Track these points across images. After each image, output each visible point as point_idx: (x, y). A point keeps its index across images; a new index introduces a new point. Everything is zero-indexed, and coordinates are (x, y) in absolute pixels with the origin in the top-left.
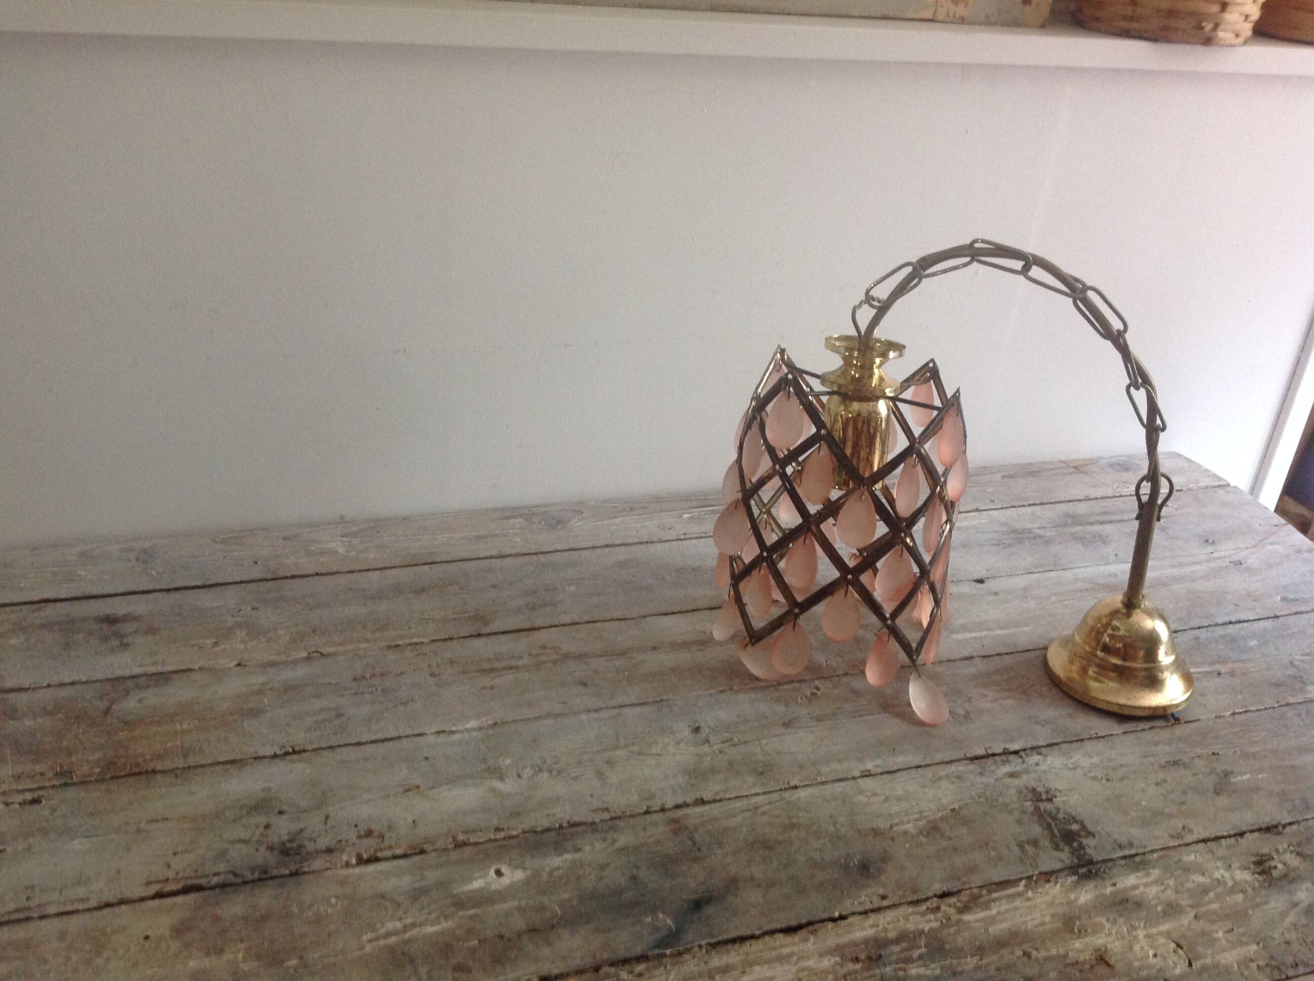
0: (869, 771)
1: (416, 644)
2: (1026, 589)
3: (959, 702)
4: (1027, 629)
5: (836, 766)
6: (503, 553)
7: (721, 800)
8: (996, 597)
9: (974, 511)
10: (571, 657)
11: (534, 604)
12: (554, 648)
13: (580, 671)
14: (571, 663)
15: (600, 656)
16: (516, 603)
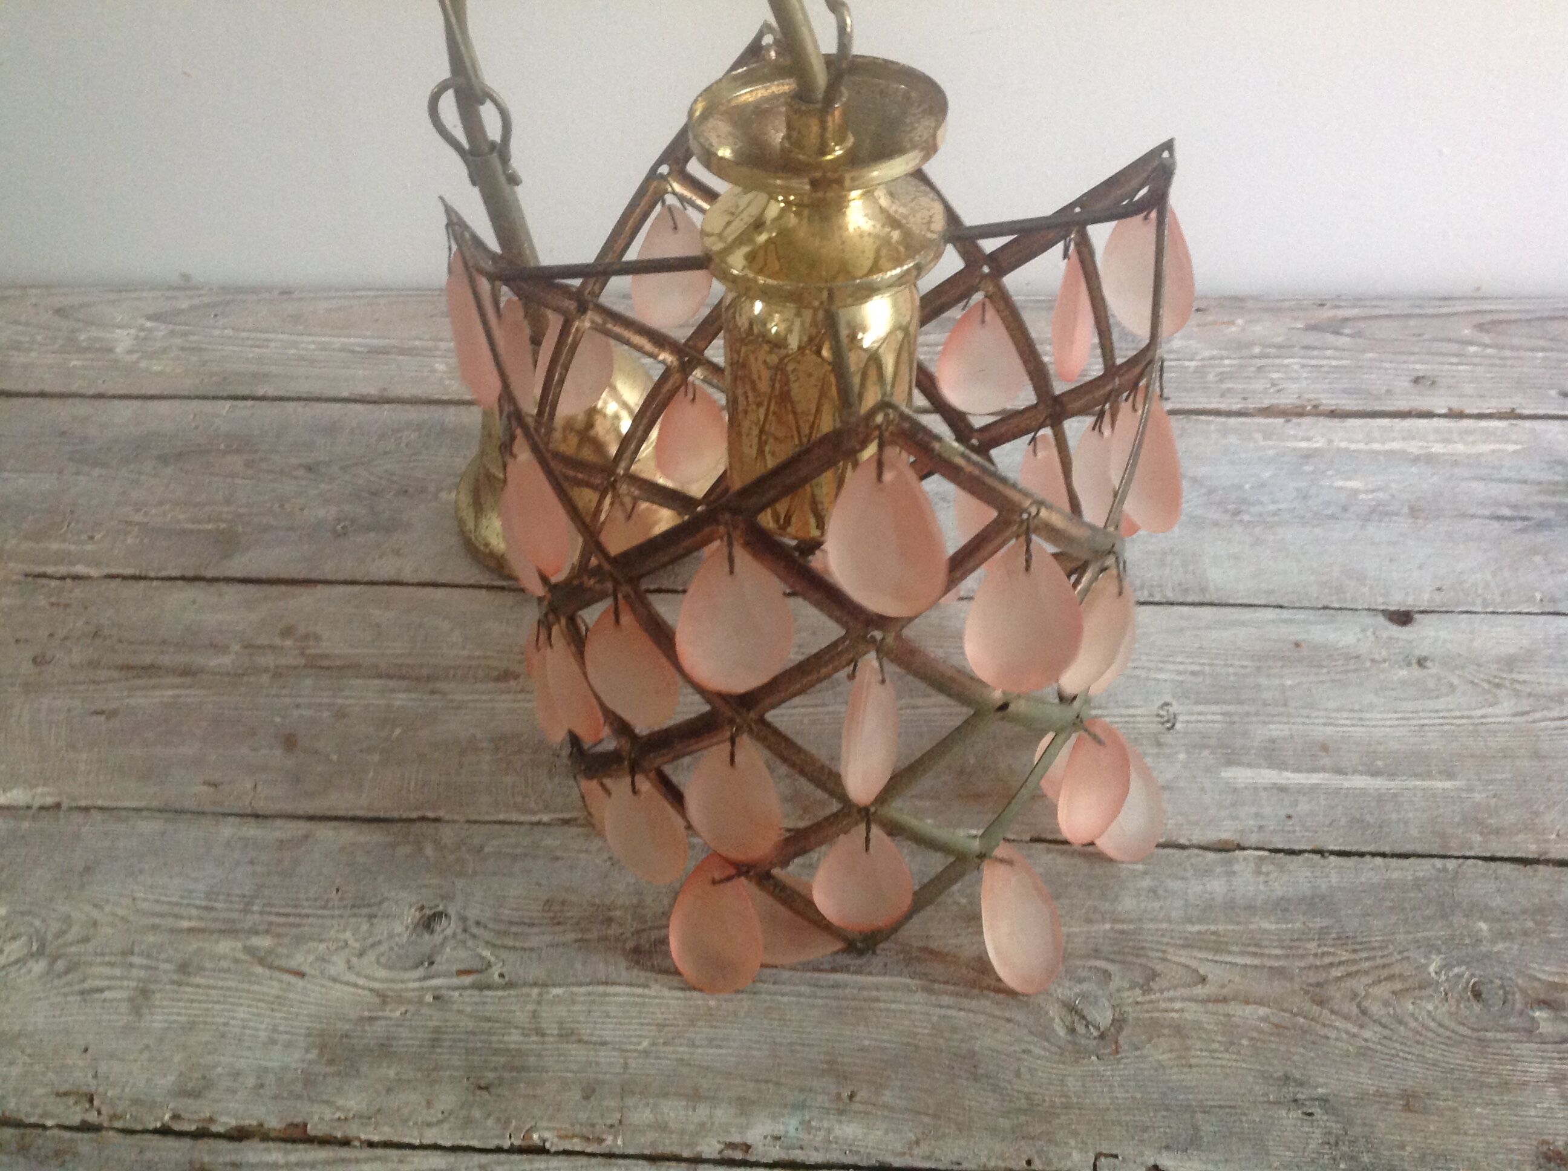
0: (747, 1147)
1: (76, 578)
2: (1510, 663)
3: (1116, 982)
4: (1449, 784)
5: (674, 1111)
6: (392, 393)
7: (346, 1143)
8: (1417, 672)
9: (1501, 416)
10: (321, 667)
11: (353, 521)
12: (306, 637)
13: (310, 706)
14: (309, 682)
15: (380, 676)
16: (321, 513)
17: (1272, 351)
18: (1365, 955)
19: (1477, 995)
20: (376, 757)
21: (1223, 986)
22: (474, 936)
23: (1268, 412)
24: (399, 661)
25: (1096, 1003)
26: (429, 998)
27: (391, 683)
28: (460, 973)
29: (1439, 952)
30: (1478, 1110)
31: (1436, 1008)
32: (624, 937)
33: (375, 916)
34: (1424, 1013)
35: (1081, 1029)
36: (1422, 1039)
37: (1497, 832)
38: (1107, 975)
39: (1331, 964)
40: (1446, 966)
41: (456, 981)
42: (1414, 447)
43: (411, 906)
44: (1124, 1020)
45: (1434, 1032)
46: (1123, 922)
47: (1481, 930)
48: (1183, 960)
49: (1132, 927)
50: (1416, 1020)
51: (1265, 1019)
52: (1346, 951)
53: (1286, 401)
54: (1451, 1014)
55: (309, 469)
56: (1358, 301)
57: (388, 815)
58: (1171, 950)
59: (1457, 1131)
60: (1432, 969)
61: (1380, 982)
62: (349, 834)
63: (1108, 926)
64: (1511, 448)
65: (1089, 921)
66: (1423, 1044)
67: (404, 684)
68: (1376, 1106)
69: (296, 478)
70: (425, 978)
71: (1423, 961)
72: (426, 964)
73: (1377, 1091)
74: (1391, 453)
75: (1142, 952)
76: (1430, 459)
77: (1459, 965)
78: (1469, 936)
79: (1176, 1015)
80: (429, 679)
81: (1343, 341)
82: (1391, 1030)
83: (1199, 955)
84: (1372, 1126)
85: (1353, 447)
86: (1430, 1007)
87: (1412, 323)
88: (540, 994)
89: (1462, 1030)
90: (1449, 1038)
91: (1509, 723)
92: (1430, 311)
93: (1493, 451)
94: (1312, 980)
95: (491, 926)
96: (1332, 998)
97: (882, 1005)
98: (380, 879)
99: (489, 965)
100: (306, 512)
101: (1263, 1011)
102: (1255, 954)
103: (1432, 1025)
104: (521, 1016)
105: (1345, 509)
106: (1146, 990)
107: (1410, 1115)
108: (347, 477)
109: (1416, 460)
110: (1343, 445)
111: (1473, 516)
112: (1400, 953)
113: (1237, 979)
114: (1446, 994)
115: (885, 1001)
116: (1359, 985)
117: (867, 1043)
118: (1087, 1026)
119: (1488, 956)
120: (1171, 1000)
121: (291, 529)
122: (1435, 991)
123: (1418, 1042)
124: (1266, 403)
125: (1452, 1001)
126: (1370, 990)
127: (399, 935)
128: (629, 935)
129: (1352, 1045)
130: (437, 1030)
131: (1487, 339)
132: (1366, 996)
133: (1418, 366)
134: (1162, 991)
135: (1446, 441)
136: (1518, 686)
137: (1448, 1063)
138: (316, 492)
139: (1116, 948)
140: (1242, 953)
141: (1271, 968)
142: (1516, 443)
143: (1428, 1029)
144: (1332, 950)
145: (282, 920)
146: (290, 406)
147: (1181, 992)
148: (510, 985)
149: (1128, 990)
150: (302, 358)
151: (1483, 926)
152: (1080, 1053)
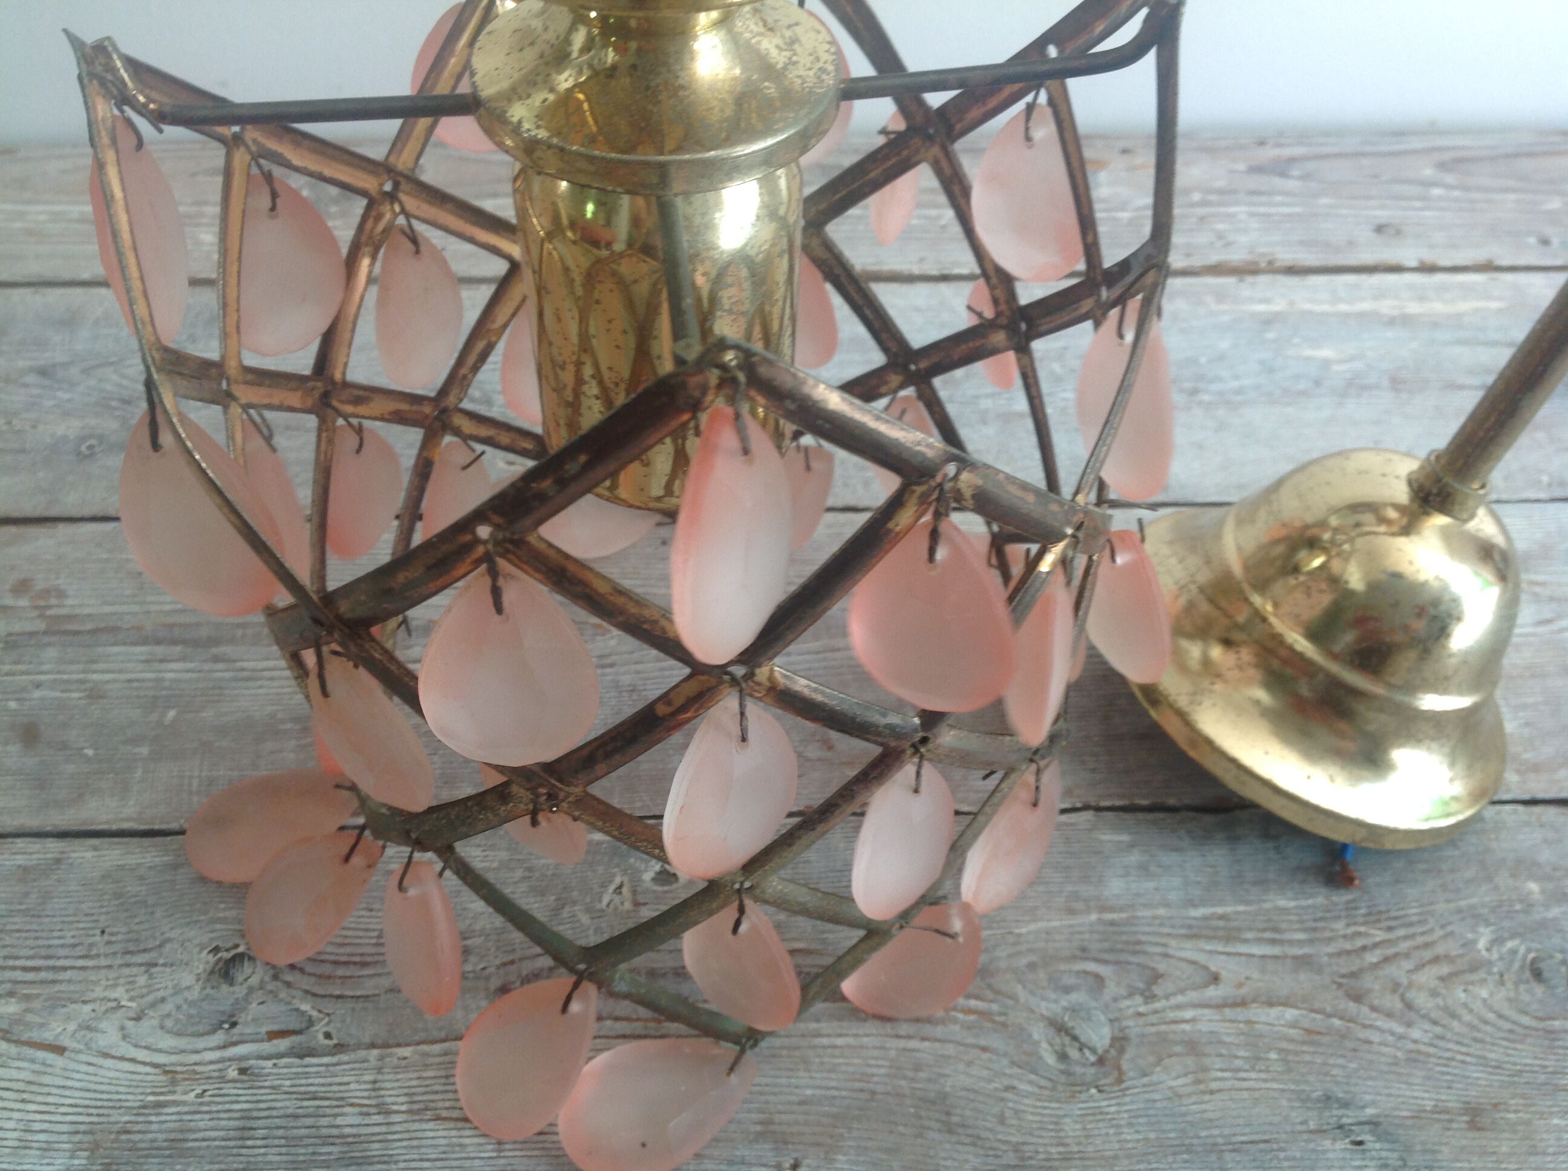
10: (66, 633)
11: (101, 438)
12: (47, 593)
13: (53, 685)
14: (52, 653)
15: (145, 642)
16: (60, 430)
17: (1213, 198)
18: (1401, 932)
19: (1538, 974)
20: (144, 750)
21: (1240, 985)
22: (288, 985)
23: (1217, 270)
24: (169, 620)
25: (1089, 1019)
26: (233, 1073)
27: (160, 650)
28: (273, 1035)
29: (1487, 923)
30: (1556, 1121)
31: (1491, 994)
32: (487, 972)
33: (156, 965)
34: (1479, 1003)
35: (1074, 1054)
36: (1479, 1035)
37: (1536, 768)
38: (1099, 979)
39: (1364, 948)
40: (1498, 941)
41: (267, 1047)
42: (1386, 307)
43: (202, 947)
44: (1125, 1038)
45: (1494, 1025)
46: (1111, 909)
47: (1531, 893)
48: (1188, 955)
49: (1124, 915)
50: (1471, 1011)
51: (1293, 1025)
52: (1380, 929)
53: (1236, 256)
54: (1509, 1000)
55: (43, 372)
56: (1303, 135)
57: (164, 827)
58: (1173, 943)
59: (1534, 1151)
60: (1482, 944)
61: (1423, 966)
62: (113, 854)
63: (1094, 917)
64: (1494, 305)
65: (1071, 912)
66: (1482, 1041)
67: (178, 649)
68: (1437, 1126)
69: (26, 385)
70: (224, 1047)
71: (1470, 936)
72: (226, 1026)
73: (1435, 1106)
74: (1361, 315)
75: (1138, 948)
76: (1405, 321)
77: (1513, 936)
78: (1521, 901)
79: (1187, 1027)
80: (213, 641)
81: (1292, 184)
82: (1444, 1026)
83: (1209, 947)
84: (1434, 1152)
85: (1318, 308)
86: (1484, 993)
87: (1365, 162)
88: (381, 1058)
89: (1525, 1020)
90: (1511, 1031)
91: (1534, 635)
92: (1384, 148)
93: (1476, 311)
94: (1344, 971)
95: (310, 968)
96: (1369, 991)
97: (825, 1041)
98: (159, 914)
99: (311, 1022)
100: (41, 427)
101: (1290, 1014)
102: (1273, 942)
103: (1491, 1016)
104: (357, 1090)
105: (1317, 383)
106: (1150, 997)
107: (1477, 1134)
108: (92, 382)
109: (1391, 322)
110: (1308, 306)
111: (1461, 387)
112: (1443, 927)
113: (1256, 975)
114: (1502, 975)
115: (829, 1036)
116: (1398, 971)
117: (809, 1092)
118: (1081, 1050)
119: (1543, 924)
120: (1179, 1007)
121: (23, 451)
122: (1489, 973)
123: (1476, 1040)
124: (1213, 258)
125: (1509, 985)
126: (1414, 977)
127: (188, 988)
128: (492, 970)
129: (1399, 1049)
130: (246, 1115)
131: (1450, 179)
132: (1410, 985)
133: (1378, 213)
134: (1167, 997)
135: (1422, 299)
136: (1537, 589)
137: (1515, 1064)
138: (51, 403)
139: (1106, 945)
140: (1259, 941)
141: (1295, 958)
142: (1499, 299)
143: (1486, 1022)
144: (1362, 929)
145: (30, 976)
146: (16, 294)
147: (1193, 996)
148: (340, 1048)
149: (1125, 998)
150: (29, 232)
151: (1533, 886)
152: (1076, 1086)
